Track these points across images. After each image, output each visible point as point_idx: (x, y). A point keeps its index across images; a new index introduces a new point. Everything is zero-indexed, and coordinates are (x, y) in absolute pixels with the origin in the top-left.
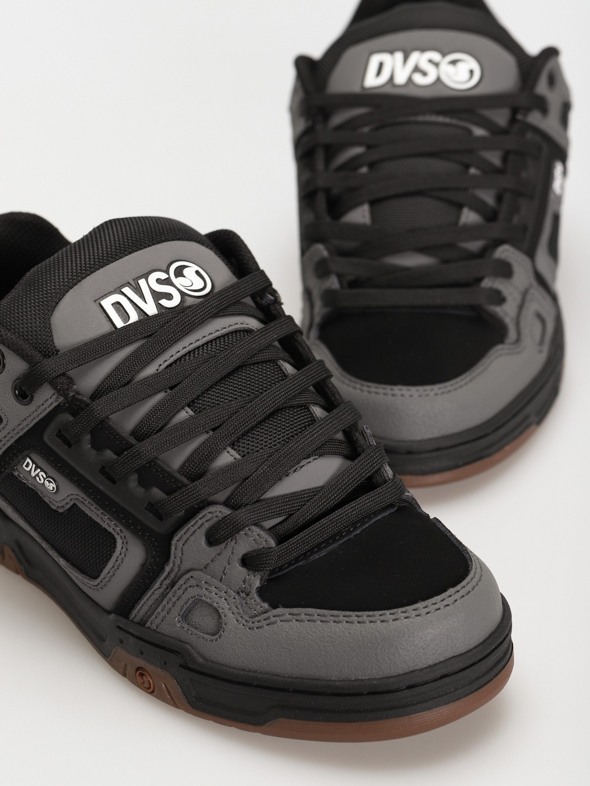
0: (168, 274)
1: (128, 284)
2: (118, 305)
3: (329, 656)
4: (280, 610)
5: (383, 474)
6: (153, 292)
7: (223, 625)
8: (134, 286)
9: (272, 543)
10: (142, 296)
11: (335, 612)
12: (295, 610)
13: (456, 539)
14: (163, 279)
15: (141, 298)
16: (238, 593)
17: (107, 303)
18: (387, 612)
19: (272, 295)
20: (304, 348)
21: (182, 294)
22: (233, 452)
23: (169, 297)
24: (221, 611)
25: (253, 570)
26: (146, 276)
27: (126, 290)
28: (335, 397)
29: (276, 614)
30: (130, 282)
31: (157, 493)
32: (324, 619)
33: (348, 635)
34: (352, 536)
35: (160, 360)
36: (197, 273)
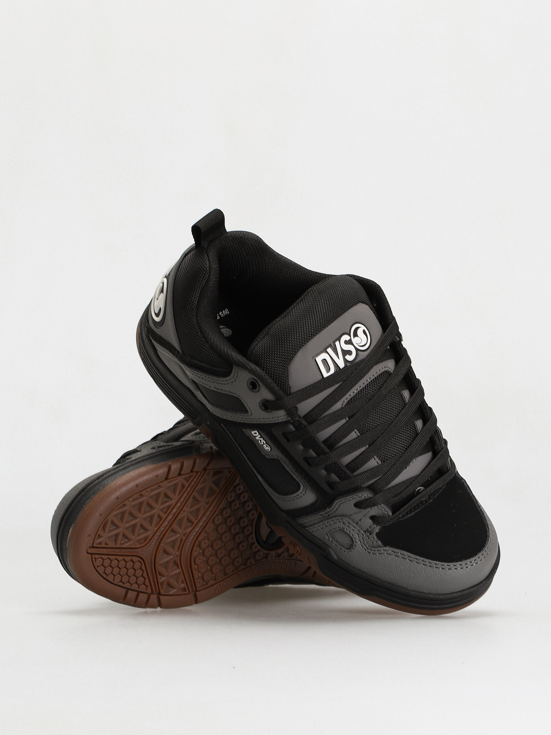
0: (350, 336)
1: (330, 346)
2: (324, 361)
3: (411, 579)
4: (387, 548)
5: (447, 465)
6: (342, 350)
7: (354, 546)
8: (334, 347)
9: (390, 513)
10: (337, 354)
11: (418, 557)
12: (396, 550)
13: (475, 499)
14: (347, 340)
15: (336, 355)
16: (365, 532)
17: (319, 359)
18: (446, 564)
19: (399, 337)
20: (413, 376)
21: (357, 350)
22: (377, 459)
23: (350, 353)
24: (354, 539)
25: (376, 524)
26: (339, 339)
27: (329, 350)
28: (426, 411)
29: (385, 549)
30: (331, 344)
31: (334, 477)
32: (411, 559)
33: (424, 572)
34: (428, 504)
35: (344, 399)
36: (364, 332)
